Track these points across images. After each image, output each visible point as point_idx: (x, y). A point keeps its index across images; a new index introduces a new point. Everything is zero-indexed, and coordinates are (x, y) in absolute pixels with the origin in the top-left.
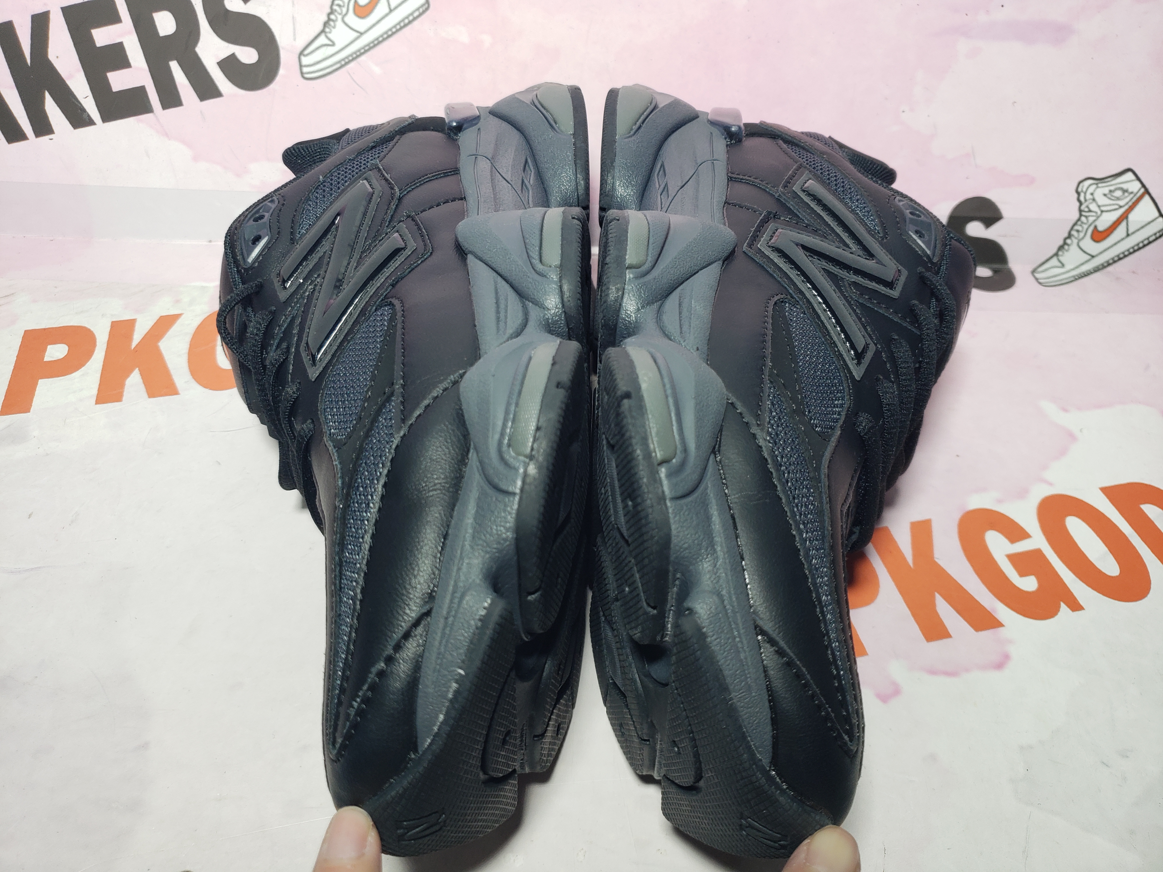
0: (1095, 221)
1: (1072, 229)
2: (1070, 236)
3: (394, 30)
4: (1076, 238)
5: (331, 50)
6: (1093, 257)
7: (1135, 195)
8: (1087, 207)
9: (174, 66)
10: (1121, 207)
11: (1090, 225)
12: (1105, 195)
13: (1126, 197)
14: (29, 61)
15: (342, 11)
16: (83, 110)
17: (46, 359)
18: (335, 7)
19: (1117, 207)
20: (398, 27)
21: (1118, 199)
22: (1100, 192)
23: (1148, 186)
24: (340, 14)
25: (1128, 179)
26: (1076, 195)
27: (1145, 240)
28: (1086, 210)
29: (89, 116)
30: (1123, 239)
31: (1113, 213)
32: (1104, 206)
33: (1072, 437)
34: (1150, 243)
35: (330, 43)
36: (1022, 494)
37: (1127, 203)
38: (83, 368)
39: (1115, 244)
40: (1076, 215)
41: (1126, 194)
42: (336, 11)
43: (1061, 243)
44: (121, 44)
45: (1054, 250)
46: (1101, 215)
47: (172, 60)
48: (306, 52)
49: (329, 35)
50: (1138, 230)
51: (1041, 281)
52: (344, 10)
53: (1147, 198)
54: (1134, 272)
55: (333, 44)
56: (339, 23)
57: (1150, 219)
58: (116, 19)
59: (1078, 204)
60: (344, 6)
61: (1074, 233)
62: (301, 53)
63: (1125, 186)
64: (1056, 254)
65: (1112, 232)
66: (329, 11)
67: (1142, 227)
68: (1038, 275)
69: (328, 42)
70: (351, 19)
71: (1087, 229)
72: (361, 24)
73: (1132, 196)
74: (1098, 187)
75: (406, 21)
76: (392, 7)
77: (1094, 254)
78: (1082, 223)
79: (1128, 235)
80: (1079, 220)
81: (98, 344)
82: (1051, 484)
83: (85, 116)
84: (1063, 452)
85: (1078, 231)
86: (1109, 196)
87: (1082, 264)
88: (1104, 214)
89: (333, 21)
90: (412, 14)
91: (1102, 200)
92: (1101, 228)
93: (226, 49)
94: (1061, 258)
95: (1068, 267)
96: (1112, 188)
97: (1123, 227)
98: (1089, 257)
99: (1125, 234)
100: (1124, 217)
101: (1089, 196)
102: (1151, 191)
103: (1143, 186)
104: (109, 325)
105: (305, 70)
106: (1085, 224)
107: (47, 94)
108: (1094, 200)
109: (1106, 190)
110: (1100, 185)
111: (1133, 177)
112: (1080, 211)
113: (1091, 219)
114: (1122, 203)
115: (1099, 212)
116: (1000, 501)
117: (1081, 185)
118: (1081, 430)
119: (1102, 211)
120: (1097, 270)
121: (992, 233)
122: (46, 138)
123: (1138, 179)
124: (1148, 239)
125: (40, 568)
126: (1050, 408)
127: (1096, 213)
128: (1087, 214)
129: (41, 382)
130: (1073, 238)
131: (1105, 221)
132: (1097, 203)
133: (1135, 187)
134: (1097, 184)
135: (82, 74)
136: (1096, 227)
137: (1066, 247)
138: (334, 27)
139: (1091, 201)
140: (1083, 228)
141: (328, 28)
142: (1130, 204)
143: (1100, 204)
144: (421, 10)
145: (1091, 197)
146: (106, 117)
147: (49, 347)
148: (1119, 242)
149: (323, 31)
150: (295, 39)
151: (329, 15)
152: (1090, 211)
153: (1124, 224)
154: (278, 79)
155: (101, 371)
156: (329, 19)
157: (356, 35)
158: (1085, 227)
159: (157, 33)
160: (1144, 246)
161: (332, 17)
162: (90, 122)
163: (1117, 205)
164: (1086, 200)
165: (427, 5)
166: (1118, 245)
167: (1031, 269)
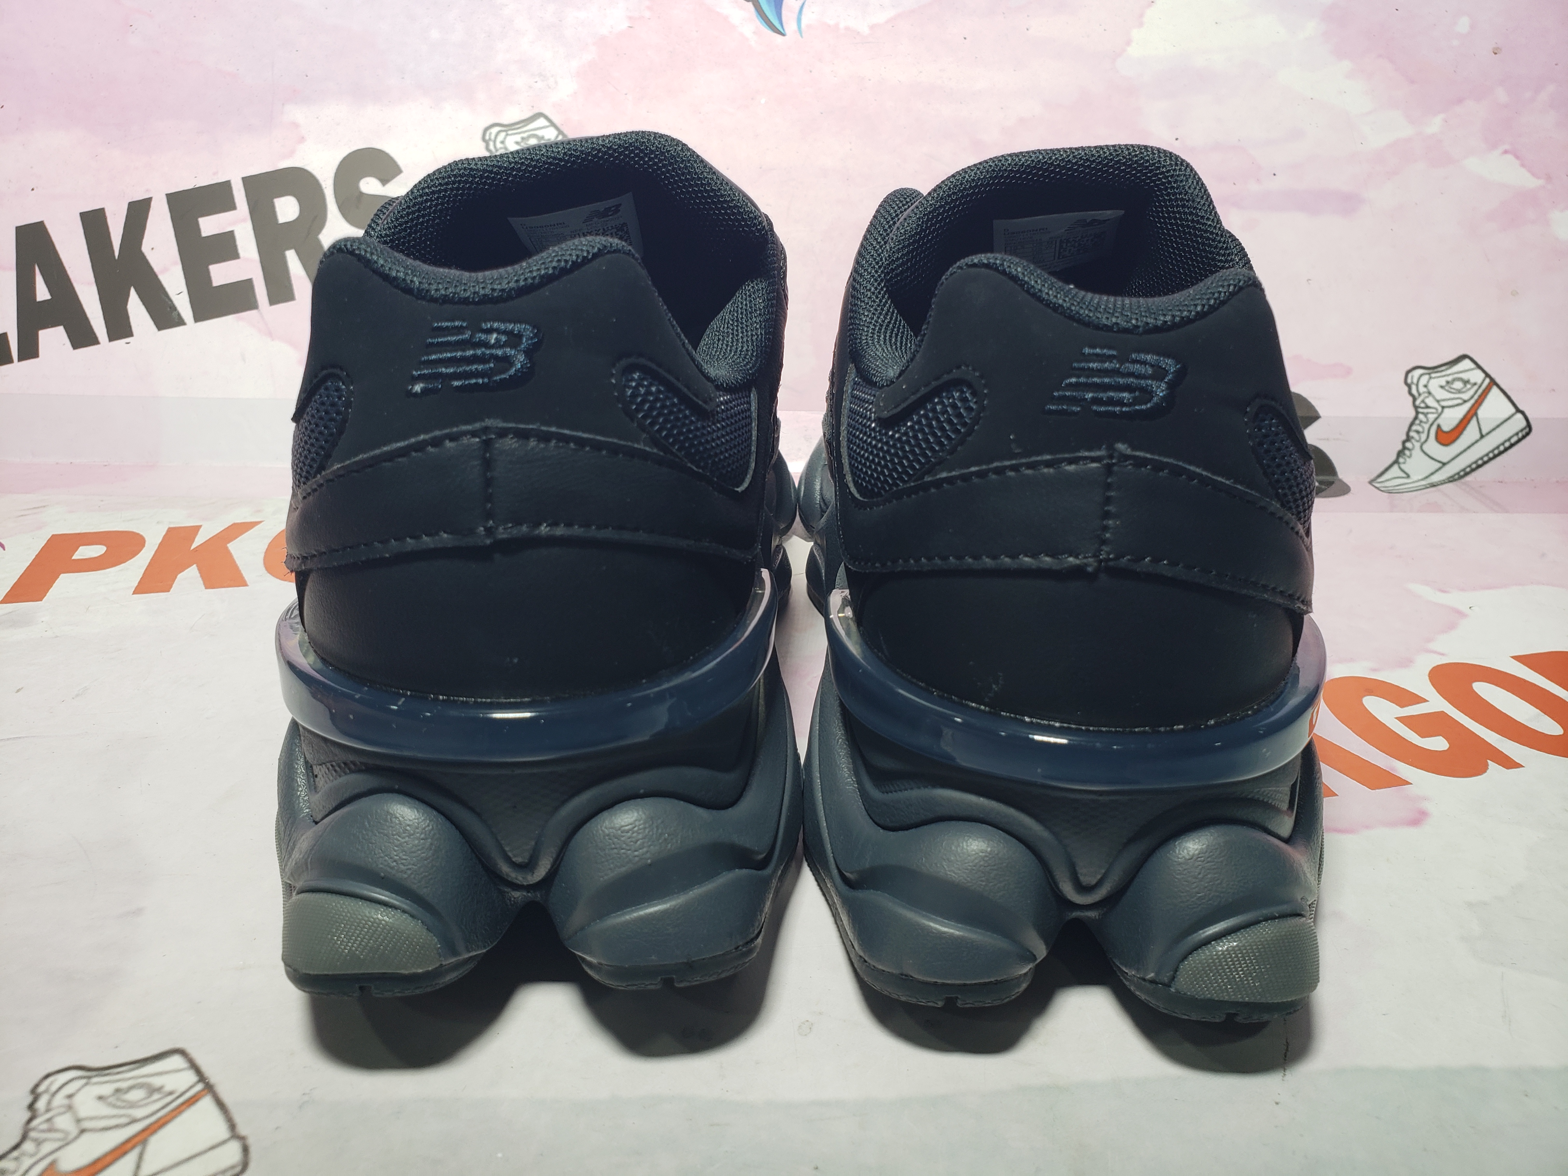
0: (1436, 419)
1: (1409, 429)
2: (1408, 439)
6: (1444, 464)
7: (1480, 387)
8: (1423, 401)
9: (291, 256)
10: (1465, 401)
11: (1432, 425)
12: (1442, 387)
13: (1469, 389)
14: (117, 254)
16: (173, 308)
17: (75, 557)
19: (1460, 401)
21: (1459, 391)
22: (1435, 384)
23: (1493, 376)
25: (1466, 368)
26: (1406, 389)
27: (1505, 441)
28: (1423, 405)
29: (179, 315)
30: (1477, 442)
31: (1457, 408)
32: (1444, 400)
33: (1459, 614)
36: (1404, 663)
37: (1472, 397)
38: (122, 565)
40: (1412, 414)
41: (1469, 386)
43: (1400, 447)
44: (231, 233)
45: (1394, 457)
46: (1442, 411)
53: (1495, 390)
57: (1506, 416)
59: (1411, 399)
63: (1465, 376)
65: (1461, 433)
67: (1498, 426)
73: (1476, 387)
77: (1445, 460)
78: (1421, 422)
79: (1482, 436)
80: (1416, 418)
81: (146, 546)
82: (1442, 654)
83: (174, 314)
84: (1450, 627)
85: (1418, 432)
87: (1432, 474)
88: (1446, 410)
91: (1441, 394)
92: (1446, 428)
95: (1414, 477)
96: (1450, 378)
97: (1472, 427)
98: (1439, 465)
99: (1478, 436)
100: (1472, 414)
101: (1422, 389)
102: (1498, 381)
103: (1487, 375)
104: (165, 530)
106: (1425, 423)
108: (1429, 393)
109: (1443, 381)
110: (1433, 375)
112: (1416, 407)
113: (1431, 417)
115: (1440, 409)
116: (1375, 670)
118: (1470, 608)
120: (1452, 479)
122: (123, 341)
123: (1479, 367)
126: (1422, 589)
127: (1436, 409)
128: (1426, 411)
129: (63, 576)
130: (1413, 441)
132: (1434, 397)
133: (1477, 376)
134: (1429, 374)
135: (179, 267)
136: (1439, 426)
139: (1426, 395)
140: (1423, 428)
142: (1476, 397)
143: (1438, 398)
145: (1425, 390)
146: (199, 317)
147: (82, 547)
148: (1473, 444)
152: (1427, 407)
153: (1474, 422)
155: (145, 567)
158: (1426, 426)
162: (180, 322)
164: (1420, 395)
166: (1472, 448)
167: (1368, 478)
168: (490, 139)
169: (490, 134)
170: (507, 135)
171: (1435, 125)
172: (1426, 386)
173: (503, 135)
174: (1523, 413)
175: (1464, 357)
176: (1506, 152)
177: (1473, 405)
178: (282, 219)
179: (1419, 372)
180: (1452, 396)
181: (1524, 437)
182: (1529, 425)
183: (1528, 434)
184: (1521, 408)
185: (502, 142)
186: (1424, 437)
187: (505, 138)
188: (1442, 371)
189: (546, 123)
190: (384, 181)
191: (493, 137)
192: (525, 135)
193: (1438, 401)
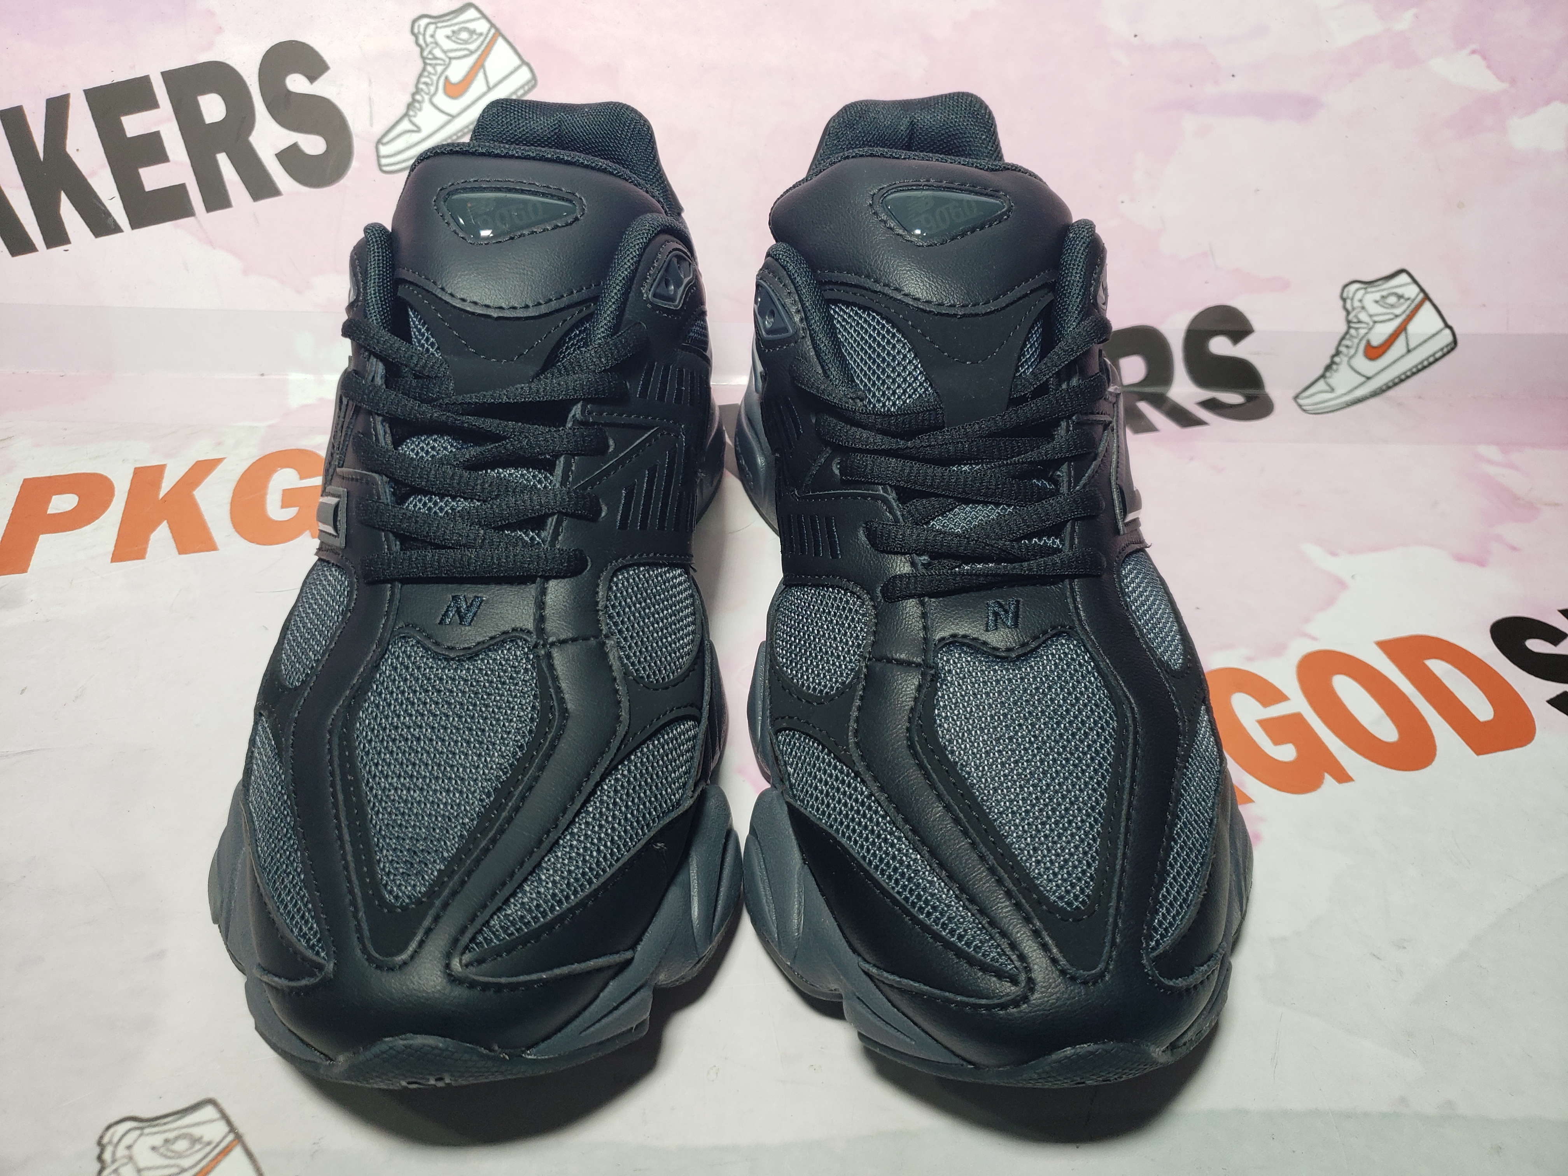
0: (1367, 333)
1: (1339, 344)
2: (1338, 353)
4: (1346, 356)
5: (416, 137)
6: (1368, 378)
8: (1356, 316)
9: (223, 159)
10: (1397, 316)
11: (1361, 340)
12: (1377, 302)
15: (429, 90)
16: (109, 214)
17: (49, 512)
18: (421, 86)
19: (1391, 316)
21: (1392, 306)
22: (1370, 298)
23: (1427, 290)
24: (427, 94)
26: (1341, 303)
27: (1430, 356)
28: (1355, 320)
29: (114, 221)
30: (1403, 356)
33: (1342, 584)
34: (1436, 360)
35: (415, 129)
36: (1278, 650)
37: (1404, 311)
38: (97, 521)
39: (1394, 362)
40: (1343, 328)
41: (1402, 301)
42: (422, 90)
43: (1327, 361)
45: (1320, 372)
47: (220, 152)
48: (385, 140)
49: (414, 119)
50: (1420, 345)
51: (1304, 408)
52: (433, 89)
53: (1427, 305)
54: (1420, 397)
55: (419, 130)
56: (426, 105)
57: (1433, 331)
58: (152, 104)
59: (1344, 313)
60: (432, 84)
61: (1343, 349)
62: (379, 142)
63: (1399, 291)
64: (1323, 376)
66: (413, 90)
67: (1425, 341)
68: (1301, 402)
69: (410, 127)
70: (441, 99)
71: (1358, 344)
72: (453, 106)
73: (1409, 302)
74: (1366, 293)
76: (491, 84)
77: (1369, 374)
79: (1409, 351)
80: (1347, 333)
81: (116, 493)
82: (1314, 639)
83: (109, 221)
84: (1330, 602)
85: (1347, 347)
86: (1381, 303)
87: (1356, 388)
88: (1378, 326)
89: (418, 102)
91: (1374, 309)
92: (1375, 342)
93: (285, 138)
94: (1330, 381)
95: (1339, 391)
96: (1384, 293)
98: (1363, 379)
100: (1402, 329)
102: (1432, 296)
103: (1422, 290)
104: (132, 471)
105: (384, 161)
106: (1355, 337)
107: (63, 196)
108: (1363, 308)
109: (1377, 296)
111: (1408, 280)
112: (1349, 322)
113: (1363, 332)
114: (1397, 311)
115: (1371, 324)
116: (1250, 659)
117: (1346, 290)
118: (1353, 577)
119: (1375, 322)
120: (1375, 394)
121: (1242, 350)
123: (1415, 282)
124: (1434, 355)
125: (32, 751)
126: (1315, 553)
127: (1367, 324)
129: (42, 537)
133: (1412, 291)
134: (1366, 288)
135: (108, 170)
136: (1368, 342)
137: (1334, 367)
138: (420, 110)
139: (1359, 310)
142: (1408, 312)
144: (526, 88)
146: (136, 223)
147: (54, 497)
149: (406, 115)
150: (371, 125)
151: (413, 95)
152: (1360, 322)
154: (350, 173)
155: (118, 525)
156: (414, 100)
157: (446, 118)
158: (1356, 341)
159: (203, 120)
160: (1430, 364)
161: (418, 97)
162: (117, 229)
163: (1392, 313)
167: (1293, 393)
168: (419, 32)
169: (419, 26)
170: (437, 28)
171: (1405, 21)
172: (1361, 301)
173: (432, 27)
174: (1451, 328)
175: (1402, 271)
176: (1474, 52)
178: (208, 120)
179: (1357, 286)
180: (1385, 311)
181: (1449, 352)
182: (1455, 342)
183: (1452, 349)
184: (1450, 323)
185: (432, 36)
186: (1352, 351)
187: (435, 32)
189: (477, 15)
190: (312, 79)
191: (422, 30)
192: (456, 28)
193: (1371, 316)
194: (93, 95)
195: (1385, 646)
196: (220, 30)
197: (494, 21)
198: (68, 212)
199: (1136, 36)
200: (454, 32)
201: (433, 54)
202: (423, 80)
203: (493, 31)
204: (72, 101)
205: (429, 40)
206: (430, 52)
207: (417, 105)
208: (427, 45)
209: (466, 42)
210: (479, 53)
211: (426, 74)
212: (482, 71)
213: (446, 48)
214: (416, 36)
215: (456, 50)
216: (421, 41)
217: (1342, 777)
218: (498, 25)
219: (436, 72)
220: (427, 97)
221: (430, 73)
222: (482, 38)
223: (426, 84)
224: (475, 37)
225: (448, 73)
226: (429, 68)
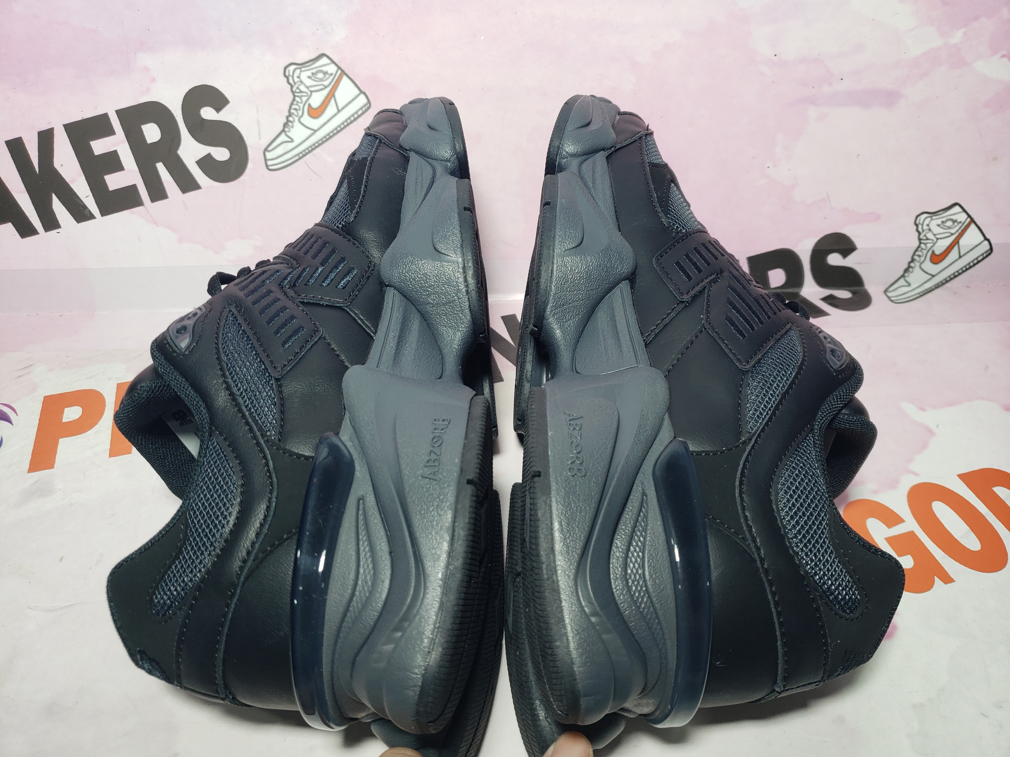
0: (932, 247)
1: (914, 254)
2: (913, 260)
3: (342, 126)
4: (918, 262)
5: (290, 146)
6: (933, 276)
7: (963, 224)
8: (925, 236)
9: (160, 167)
10: (952, 234)
11: (928, 251)
12: (939, 225)
13: (956, 226)
14: (37, 170)
15: (298, 113)
16: (85, 207)
17: (64, 420)
18: (292, 111)
19: (949, 234)
20: (346, 124)
21: (949, 228)
22: (934, 223)
23: (973, 216)
24: (297, 116)
26: (915, 227)
27: (974, 260)
28: (924, 238)
29: (90, 212)
30: (956, 260)
31: (946, 239)
32: (938, 234)
33: (930, 432)
34: (979, 262)
35: (289, 140)
36: (894, 484)
37: (957, 231)
38: (96, 426)
39: (951, 264)
40: (917, 243)
41: (956, 224)
42: (293, 114)
43: (906, 266)
44: (115, 152)
45: (901, 273)
46: (936, 242)
47: (158, 162)
48: (269, 149)
49: (288, 134)
50: (968, 252)
51: (892, 299)
52: (300, 113)
53: (973, 226)
54: (968, 287)
55: (292, 141)
56: (297, 124)
58: (110, 132)
59: (917, 234)
60: (299, 110)
61: (916, 257)
62: (266, 150)
63: (954, 217)
64: (903, 276)
65: (947, 255)
66: (287, 114)
68: (889, 294)
69: (287, 139)
70: (306, 119)
71: (927, 254)
72: (314, 123)
73: (960, 225)
74: (932, 220)
75: (352, 118)
76: (340, 108)
77: (934, 273)
78: (922, 249)
79: (960, 257)
80: (919, 247)
81: (107, 404)
82: (916, 474)
83: (86, 211)
84: (924, 446)
85: (919, 256)
86: (942, 226)
87: (925, 283)
88: (939, 241)
89: (291, 122)
90: (356, 112)
91: (937, 230)
92: (937, 252)
93: (202, 150)
94: (907, 279)
95: (914, 286)
96: (944, 219)
97: (955, 250)
98: (929, 277)
99: (957, 256)
100: (956, 242)
101: (925, 227)
102: (976, 220)
103: (969, 216)
104: (116, 386)
105: (269, 163)
106: (925, 250)
107: (54, 196)
108: (930, 230)
109: (939, 222)
110: (934, 218)
111: (960, 210)
112: (920, 240)
113: (929, 246)
114: (953, 231)
115: (935, 240)
116: (875, 492)
117: (918, 218)
118: (937, 426)
119: (937, 239)
120: (937, 286)
121: (850, 262)
122: (54, 232)
123: (964, 211)
124: (977, 258)
125: (73, 605)
126: (910, 409)
127: (933, 240)
129: (61, 441)
130: (915, 262)
131: (941, 246)
132: (932, 232)
133: (962, 217)
134: (931, 217)
135: (83, 177)
136: (933, 252)
137: (911, 270)
138: (292, 127)
139: (927, 231)
140: (923, 253)
141: (288, 128)
142: (960, 231)
143: (935, 233)
144: (364, 109)
145: (927, 228)
146: (104, 213)
147: (66, 409)
148: (953, 262)
149: (283, 131)
150: (260, 139)
151: (287, 117)
152: (927, 239)
153: (956, 248)
154: (247, 171)
155: (111, 428)
156: (288, 121)
157: (310, 132)
158: (925, 252)
159: (146, 141)
160: (974, 265)
161: (291, 119)
162: (92, 217)
163: (949, 232)
165: (368, 105)
166: (953, 265)
167: (884, 289)
168: (289, 75)
169: (289, 71)
170: (301, 71)
171: (957, 37)
172: (928, 225)
173: (298, 71)
174: (988, 240)
175: (956, 204)
176: (1003, 56)
177: (957, 237)
178: (149, 141)
179: (925, 215)
180: (945, 231)
181: (987, 256)
182: (991, 249)
183: (989, 254)
184: (988, 237)
185: (298, 77)
186: (922, 259)
187: (300, 74)
188: (940, 214)
189: (328, 61)
190: (218, 110)
191: (291, 74)
192: (314, 71)
193: (935, 235)
194: (70, 128)
195: (964, 477)
196: (153, 80)
197: (340, 65)
198: (58, 207)
199: (775, 55)
200: (313, 74)
201: (299, 89)
202: (293, 107)
203: (339, 72)
204: (56, 132)
205: (296, 79)
206: (298, 88)
207: (290, 124)
208: (295, 83)
209: (321, 80)
210: (331, 87)
211: (295, 103)
212: (333, 99)
213: (308, 84)
214: (287, 78)
215: (315, 86)
216: (291, 81)
217: (947, 579)
218: (343, 68)
219: (302, 101)
220: (296, 119)
221: (298, 102)
222: (332, 77)
223: (296, 109)
224: (327, 76)
225: (310, 101)
226: (297, 99)
